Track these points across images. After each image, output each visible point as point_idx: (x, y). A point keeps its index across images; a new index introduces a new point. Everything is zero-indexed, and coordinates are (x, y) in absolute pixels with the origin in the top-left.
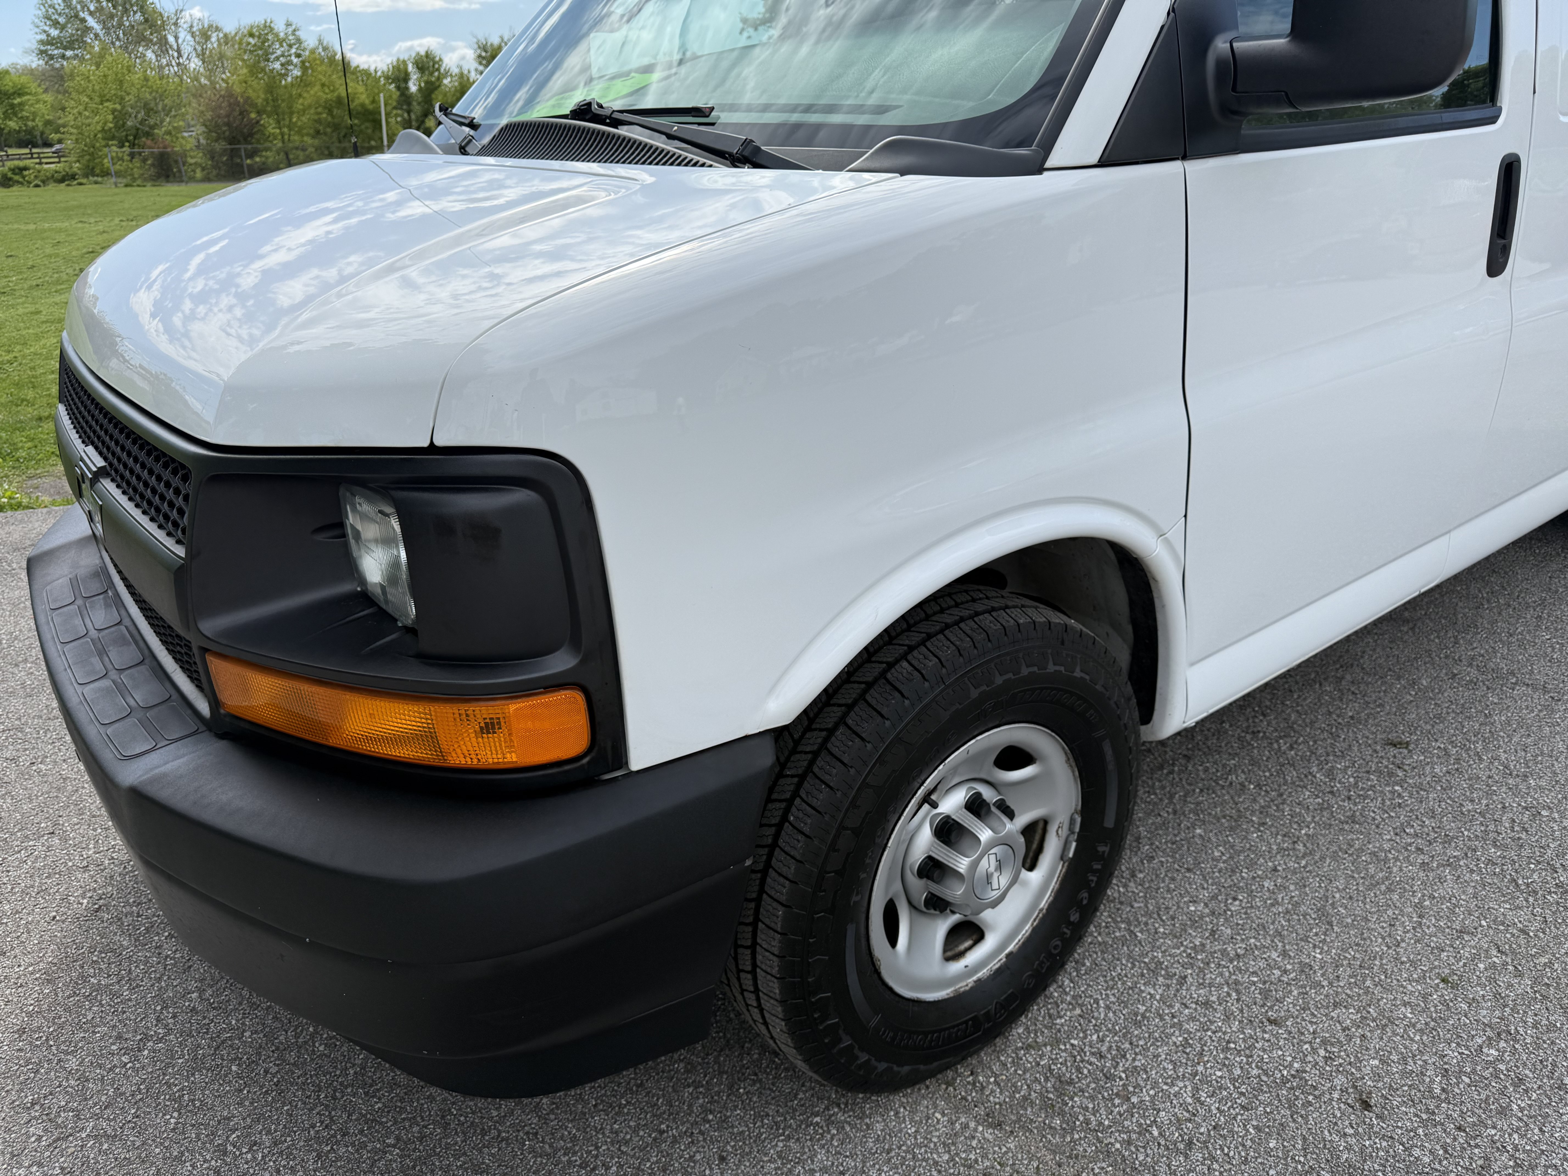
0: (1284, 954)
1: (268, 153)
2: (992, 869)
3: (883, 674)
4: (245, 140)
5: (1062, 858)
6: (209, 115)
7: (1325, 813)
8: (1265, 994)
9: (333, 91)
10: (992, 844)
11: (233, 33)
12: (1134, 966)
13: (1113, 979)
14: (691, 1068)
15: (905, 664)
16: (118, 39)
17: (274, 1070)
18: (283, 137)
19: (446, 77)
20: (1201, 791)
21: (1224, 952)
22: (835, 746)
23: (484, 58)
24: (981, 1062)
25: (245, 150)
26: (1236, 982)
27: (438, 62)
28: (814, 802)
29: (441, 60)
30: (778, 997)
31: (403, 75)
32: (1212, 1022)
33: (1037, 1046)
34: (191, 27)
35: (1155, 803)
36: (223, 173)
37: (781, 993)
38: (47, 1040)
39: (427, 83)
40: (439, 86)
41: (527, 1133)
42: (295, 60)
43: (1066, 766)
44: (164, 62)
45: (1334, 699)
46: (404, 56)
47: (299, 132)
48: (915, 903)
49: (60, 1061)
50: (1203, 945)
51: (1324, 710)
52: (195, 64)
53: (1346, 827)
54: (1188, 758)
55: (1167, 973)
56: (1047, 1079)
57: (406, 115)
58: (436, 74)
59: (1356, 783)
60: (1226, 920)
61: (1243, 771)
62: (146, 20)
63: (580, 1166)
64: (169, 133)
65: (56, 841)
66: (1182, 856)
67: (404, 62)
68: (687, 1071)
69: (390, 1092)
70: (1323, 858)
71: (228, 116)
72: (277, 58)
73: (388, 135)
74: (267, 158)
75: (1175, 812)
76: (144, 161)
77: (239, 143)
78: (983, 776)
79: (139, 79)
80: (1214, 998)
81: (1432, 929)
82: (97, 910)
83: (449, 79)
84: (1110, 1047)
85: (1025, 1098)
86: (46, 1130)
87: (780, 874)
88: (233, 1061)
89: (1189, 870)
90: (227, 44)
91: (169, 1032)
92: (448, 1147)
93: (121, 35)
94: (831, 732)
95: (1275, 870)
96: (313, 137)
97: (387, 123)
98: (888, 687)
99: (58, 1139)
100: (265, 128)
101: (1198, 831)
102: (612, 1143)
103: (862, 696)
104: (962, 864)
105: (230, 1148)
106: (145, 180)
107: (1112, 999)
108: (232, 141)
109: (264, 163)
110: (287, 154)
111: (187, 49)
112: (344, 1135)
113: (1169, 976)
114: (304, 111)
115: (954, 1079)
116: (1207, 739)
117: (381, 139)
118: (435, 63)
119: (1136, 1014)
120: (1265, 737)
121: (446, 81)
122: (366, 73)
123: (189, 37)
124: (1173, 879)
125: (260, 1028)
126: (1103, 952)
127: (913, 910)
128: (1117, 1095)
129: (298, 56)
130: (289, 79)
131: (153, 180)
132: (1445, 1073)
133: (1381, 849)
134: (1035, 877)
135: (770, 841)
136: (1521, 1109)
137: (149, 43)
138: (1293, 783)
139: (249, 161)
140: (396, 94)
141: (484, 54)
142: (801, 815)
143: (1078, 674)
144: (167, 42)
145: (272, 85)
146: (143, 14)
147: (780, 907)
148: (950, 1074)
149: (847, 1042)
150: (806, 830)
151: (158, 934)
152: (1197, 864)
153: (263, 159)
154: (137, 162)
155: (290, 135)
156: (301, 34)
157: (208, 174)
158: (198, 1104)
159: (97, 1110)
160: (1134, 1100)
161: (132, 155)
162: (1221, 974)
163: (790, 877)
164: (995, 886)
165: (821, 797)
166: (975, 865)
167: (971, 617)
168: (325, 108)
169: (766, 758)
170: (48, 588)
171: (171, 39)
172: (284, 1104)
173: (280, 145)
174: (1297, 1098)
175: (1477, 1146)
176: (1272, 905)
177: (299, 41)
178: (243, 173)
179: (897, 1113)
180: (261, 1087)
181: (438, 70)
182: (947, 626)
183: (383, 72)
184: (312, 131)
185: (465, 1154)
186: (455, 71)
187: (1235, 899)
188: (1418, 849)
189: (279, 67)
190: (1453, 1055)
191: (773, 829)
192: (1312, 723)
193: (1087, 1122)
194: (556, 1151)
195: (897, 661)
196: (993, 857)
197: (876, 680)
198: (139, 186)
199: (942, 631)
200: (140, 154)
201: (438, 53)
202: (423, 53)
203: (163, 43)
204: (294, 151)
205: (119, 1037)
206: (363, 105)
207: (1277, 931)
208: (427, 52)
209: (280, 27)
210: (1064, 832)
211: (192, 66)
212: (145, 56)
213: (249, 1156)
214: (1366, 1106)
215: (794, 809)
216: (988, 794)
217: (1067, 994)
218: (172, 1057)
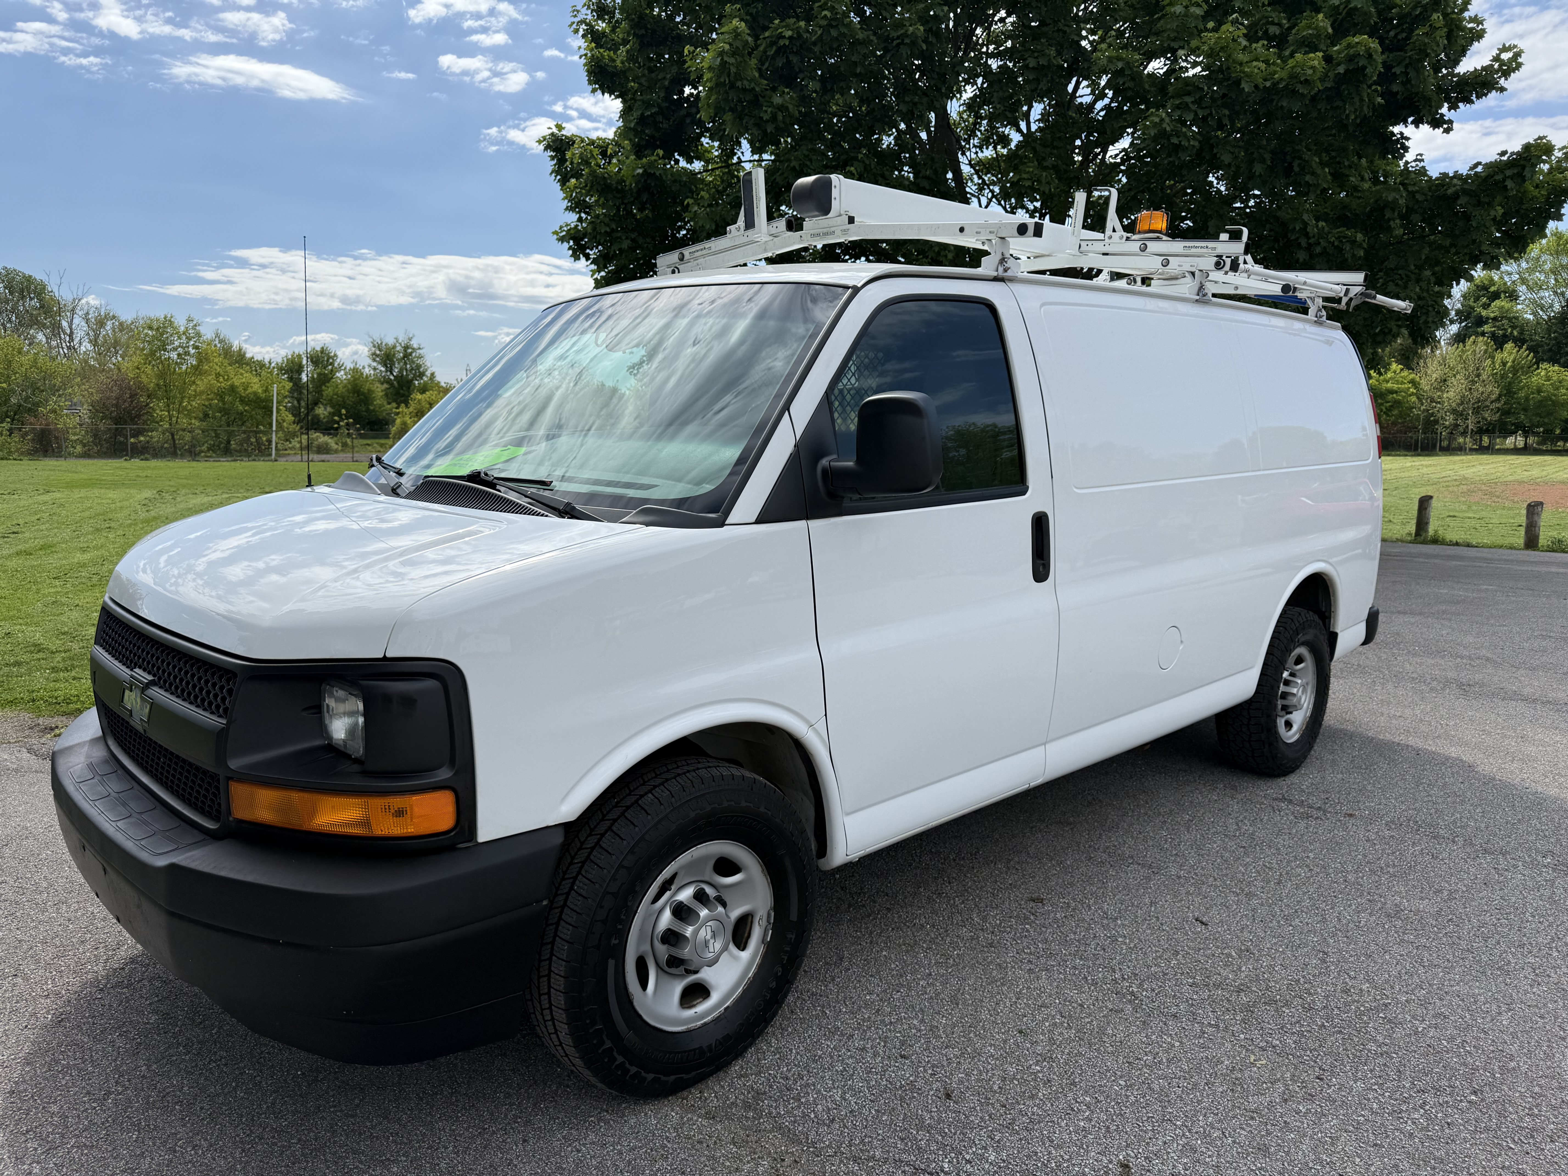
0: (922, 1021)
1: (154, 434)
2: (708, 937)
3: (637, 801)
4: (132, 419)
5: (763, 942)
6: (96, 397)
7: (974, 942)
8: (903, 1043)
9: (227, 380)
10: (708, 919)
11: (130, 322)
12: (820, 1029)
13: (805, 1038)
14: (508, 1096)
15: (650, 795)
16: (10, 321)
17: (207, 1107)
18: (171, 419)
19: (339, 371)
20: (893, 929)
21: (883, 1021)
22: (604, 843)
23: (377, 356)
24: (707, 1087)
25: (131, 430)
26: (886, 1037)
27: (332, 358)
28: (590, 876)
29: (335, 355)
30: (563, 1007)
31: (296, 367)
32: (863, 1058)
33: (746, 1075)
34: (88, 313)
35: (860, 937)
36: (104, 450)
37: (565, 1003)
38: (32, 1096)
39: (319, 374)
40: (332, 378)
41: (391, 1133)
42: (192, 351)
43: (762, 875)
44: (54, 343)
45: (1002, 873)
46: (301, 350)
47: (189, 416)
48: (661, 965)
49: (44, 1108)
50: (869, 1017)
51: (993, 879)
52: (86, 346)
53: (985, 949)
54: (889, 909)
55: (842, 1033)
56: (749, 1092)
57: (296, 402)
58: (330, 367)
59: (1000, 924)
60: (889, 1003)
61: (925, 917)
62: (42, 306)
63: (428, 1148)
64: (54, 411)
65: (19, 980)
66: (869, 968)
67: (299, 356)
68: (505, 1097)
69: (293, 1116)
70: (964, 968)
71: (117, 398)
72: (175, 349)
73: (277, 421)
74: (151, 437)
75: (871, 942)
76: (24, 436)
77: (125, 423)
78: (706, 878)
79: (29, 360)
80: (869, 1046)
81: (1023, 1005)
82: (60, 1022)
83: (342, 373)
84: (794, 1074)
85: (732, 1103)
86: (40, 1145)
87: (567, 923)
88: (176, 1103)
89: (871, 976)
90: (121, 331)
91: (127, 1089)
92: (335, 1142)
93: (14, 318)
94: (603, 835)
95: (930, 974)
96: (201, 420)
97: (278, 410)
98: (639, 808)
99: (50, 1149)
100: (154, 410)
101: (884, 953)
102: (450, 1136)
103: (623, 814)
104: (689, 931)
105: (177, 1149)
106: (22, 454)
107: (802, 1048)
108: (118, 421)
109: (148, 442)
110: (173, 435)
111: (79, 334)
112: (260, 1139)
113: (842, 1035)
114: (195, 396)
115: (688, 1096)
116: (906, 898)
117: (271, 425)
118: (329, 358)
119: (815, 1056)
120: (947, 896)
121: (340, 374)
122: (261, 365)
123: (83, 323)
124: (859, 981)
125: (195, 1085)
126: (801, 1023)
127: (660, 971)
128: (793, 1098)
129: (197, 348)
130: (184, 367)
131: (31, 454)
132: (1004, 1079)
133: (1005, 962)
134: (745, 955)
135: (562, 903)
136: (1044, 1095)
137: (42, 326)
138: (957, 924)
139: (132, 440)
140: (289, 385)
141: (378, 352)
142: (581, 885)
143: (762, 809)
144: (60, 326)
145: (166, 371)
146: (40, 300)
147: (565, 943)
148: (685, 1093)
149: (608, 1044)
150: (584, 893)
151: (111, 1034)
152: (878, 972)
153: (148, 438)
154: (16, 437)
155: (178, 418)
156: (202, 329)
157: (89, 450)
158: (152, 1127)
159: (77, 1132)
160: (803, 1100)
161: (11, 432)
162: (877, 1033)
163: (573, 923)
164: (711, 950)
165: (594, 872)
166: (696, 932)
167: (694, 770)
168: (217, 394)
169: (559, 839)
170: (71, 770)
171: (65, 324)
172: (216, 1125)
173: (167, 426)
174: (907, 1095)
175: (1010, 1114)
176: (922, 994)
177: (199, 335)
178: (126, 450)
179: (646, 1114)
180: (198, 1117)
181: (332, 364)
182: (679, 775)
183: (277, 364)
184: (201, 415)
185: (347, 1145)
186: (349, 365)
187: (898, 992)
188: (1029, 961)
189: (176, 356)
190: (1012, 1070)
191: (564, 896)
192: (982, 887)
193: (770, 1113)
194: (411, 1141)
195: (646, 794)
196: (709, 928)
197: (632, 804)
198: (15, 459)
199: (675, 778)
200: (20, 430)
201: (333, 349)
202: (318, 349)
203: (56, 328)
204: (181, 433)
205: (88, 1093)
206: (255, 393)
207: (921, 1009)
208: (323, 348)
209: (181, 322)
210: (764, 923)
211: (83, 349)
212: (35, 337)
213: (193, 1152)
214: (948, 1096)
215: (577, 882)
216: (709, 890)
217: (772, 1047)
218: (131, 1103)
